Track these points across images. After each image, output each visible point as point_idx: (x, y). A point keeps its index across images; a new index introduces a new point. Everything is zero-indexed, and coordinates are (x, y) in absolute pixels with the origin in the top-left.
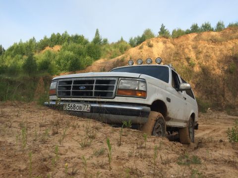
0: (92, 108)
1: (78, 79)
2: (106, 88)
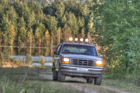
0: (89, 70)
1: (80, 59)
2: (92, 63)
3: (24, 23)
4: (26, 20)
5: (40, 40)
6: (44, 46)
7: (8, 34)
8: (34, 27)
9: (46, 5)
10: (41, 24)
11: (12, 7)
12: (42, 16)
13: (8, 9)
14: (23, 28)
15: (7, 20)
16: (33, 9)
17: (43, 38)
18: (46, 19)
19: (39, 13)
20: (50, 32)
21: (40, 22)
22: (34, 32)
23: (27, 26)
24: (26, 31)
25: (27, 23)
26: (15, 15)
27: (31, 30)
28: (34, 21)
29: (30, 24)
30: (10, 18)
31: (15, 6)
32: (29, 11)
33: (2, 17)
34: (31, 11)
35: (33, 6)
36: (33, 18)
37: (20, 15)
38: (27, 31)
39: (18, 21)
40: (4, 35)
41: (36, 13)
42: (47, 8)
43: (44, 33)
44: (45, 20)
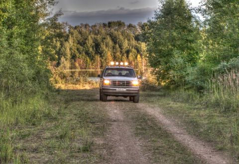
3: (119, 49)
4: (120, 46)
5: (133, 63)
6: (137, 68)
7: (106, 59)
8: (128, 52)
9: (137, 33)
10: (133, 50)
11: (108, 36)
12: (134, 42)
13: (105, 38)
14: (118, 54)
15: (104, 48)
16: (127, 37)
17: (136, 61)
18: (137, 44)
19: (131, 40)
20: (141, 55)
21: (132, 48)
22: (128, 57)
23: (121, 52)
24: (120, 56)
25: (121, 49)
26: (111, 43)
27: (125, 55)
28: (127, 47)
29: (124, 50)
30: (107, 46)
31: (111, 35)
32: (122, 39)
33: (100, 45)
34: (124, 39)
35: (126, 34)
36: (127, 45)
37: (115, 43)
38: (122, 56)
39: (114, 48)
40: (103, 60)
41: (129, 40)
42: (138, 35)
43: (136, 57)
44: (136, 46)
